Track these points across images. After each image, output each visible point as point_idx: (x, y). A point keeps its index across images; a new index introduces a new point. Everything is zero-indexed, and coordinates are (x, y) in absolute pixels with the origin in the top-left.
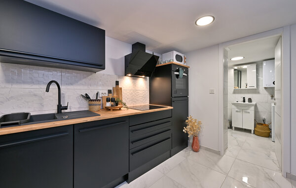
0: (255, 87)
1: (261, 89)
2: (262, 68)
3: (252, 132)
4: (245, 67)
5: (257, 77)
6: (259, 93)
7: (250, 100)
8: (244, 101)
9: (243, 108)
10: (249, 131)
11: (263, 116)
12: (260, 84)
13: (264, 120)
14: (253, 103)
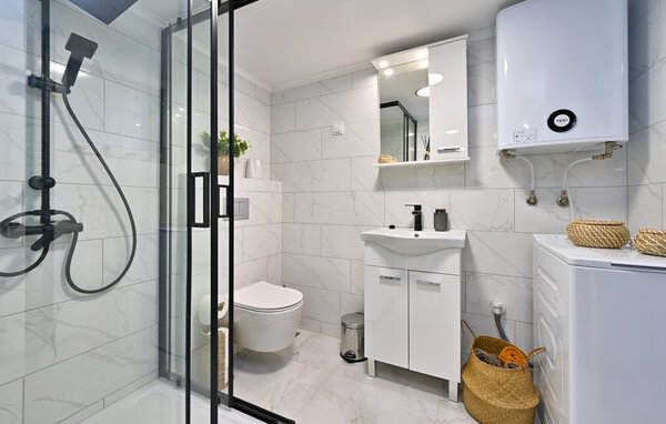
0: (463, 155)
1: (489, 163)
2: (493, 61)
3: (453, 389)
4: (420, 57)
5: (472, 104)
6: (477, 184)
7: (442, 219)
8: (418, 226)
9: (410, 263)
10: (440, 385)
11: (498, 296)
12: (483, 140)
13: (498, 318)
14: (455, 234)
